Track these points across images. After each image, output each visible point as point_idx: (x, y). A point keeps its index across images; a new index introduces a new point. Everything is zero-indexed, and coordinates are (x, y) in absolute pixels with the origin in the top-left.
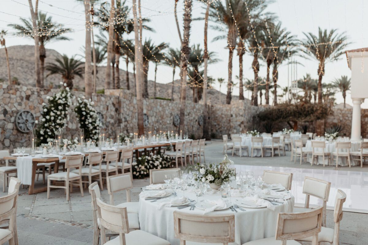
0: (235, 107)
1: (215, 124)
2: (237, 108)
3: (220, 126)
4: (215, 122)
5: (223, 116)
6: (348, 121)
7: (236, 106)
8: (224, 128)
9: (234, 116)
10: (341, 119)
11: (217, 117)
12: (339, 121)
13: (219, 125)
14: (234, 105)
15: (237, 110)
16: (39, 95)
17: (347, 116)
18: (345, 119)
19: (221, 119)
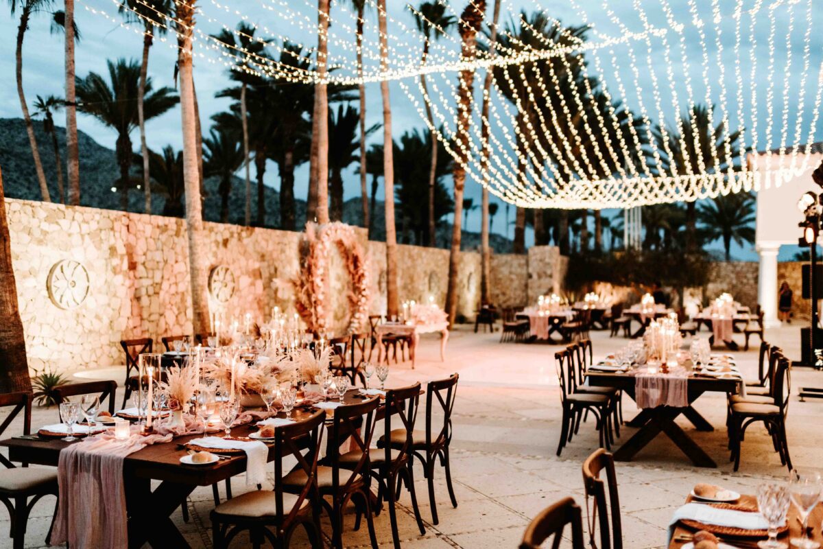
0: (536, 259)
1: (497, 292)
2: (541, 260)
3: (507, 297)
4: (498, 289)
5: (513, 277)
6: (747, 287)
7: (538, 257)
8: (515, 299)
9: (535, 276)
10: (734, 282)
11: (500, 279)
12: (730, 286)
13: (504, 294)
14: (535, 254)
15: (541, 264)
16: (240, 239)
17: (746, 277)
18: (742, 283)
19: (508, 283)
